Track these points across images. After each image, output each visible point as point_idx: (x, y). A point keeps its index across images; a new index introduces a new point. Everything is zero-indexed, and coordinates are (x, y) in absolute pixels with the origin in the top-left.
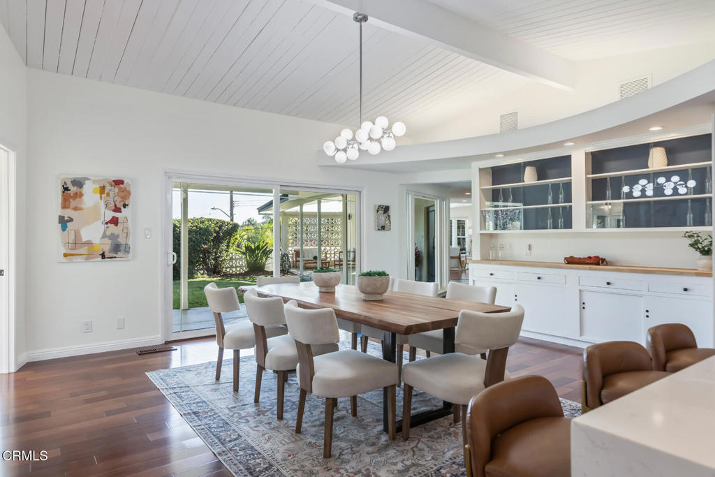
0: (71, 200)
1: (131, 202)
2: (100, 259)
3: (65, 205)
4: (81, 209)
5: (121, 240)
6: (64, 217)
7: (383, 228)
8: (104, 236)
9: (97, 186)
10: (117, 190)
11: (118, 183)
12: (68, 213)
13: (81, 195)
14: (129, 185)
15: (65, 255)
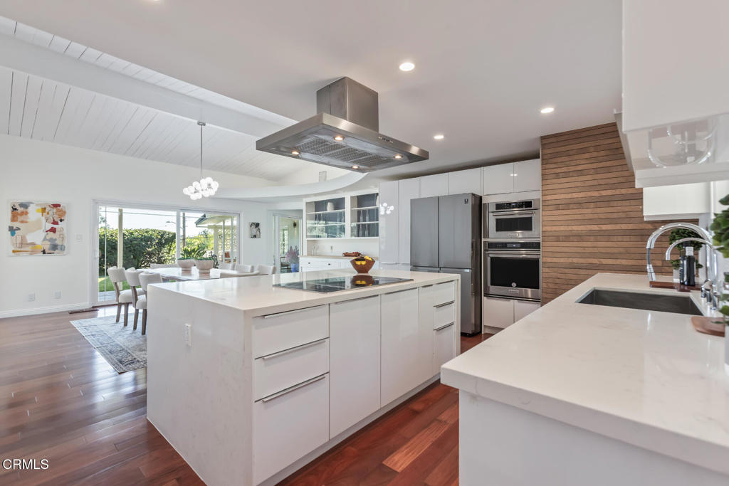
0: (19, 217)
1: (66, 218)
2: (42, 254)
3: (14, 219)
4: (26, 222)
5: (58, 242)
6: (13, 227)
7: (255, 236)
8: (45, 239)
9: (40, 208)
10: (55, 210)
11: (56, 206)
12: (15, 225)
13: (27, 213)
14: (65, 207)
15: (14, 251)
